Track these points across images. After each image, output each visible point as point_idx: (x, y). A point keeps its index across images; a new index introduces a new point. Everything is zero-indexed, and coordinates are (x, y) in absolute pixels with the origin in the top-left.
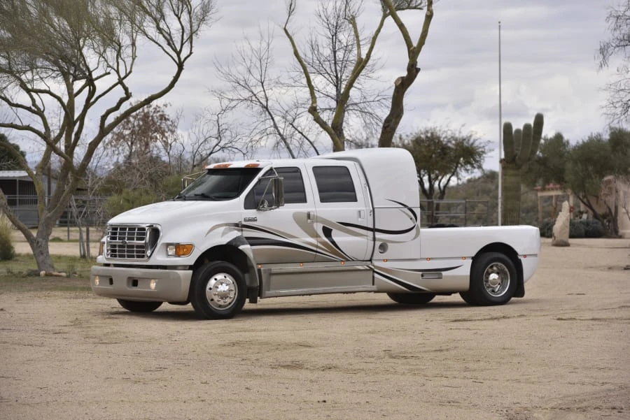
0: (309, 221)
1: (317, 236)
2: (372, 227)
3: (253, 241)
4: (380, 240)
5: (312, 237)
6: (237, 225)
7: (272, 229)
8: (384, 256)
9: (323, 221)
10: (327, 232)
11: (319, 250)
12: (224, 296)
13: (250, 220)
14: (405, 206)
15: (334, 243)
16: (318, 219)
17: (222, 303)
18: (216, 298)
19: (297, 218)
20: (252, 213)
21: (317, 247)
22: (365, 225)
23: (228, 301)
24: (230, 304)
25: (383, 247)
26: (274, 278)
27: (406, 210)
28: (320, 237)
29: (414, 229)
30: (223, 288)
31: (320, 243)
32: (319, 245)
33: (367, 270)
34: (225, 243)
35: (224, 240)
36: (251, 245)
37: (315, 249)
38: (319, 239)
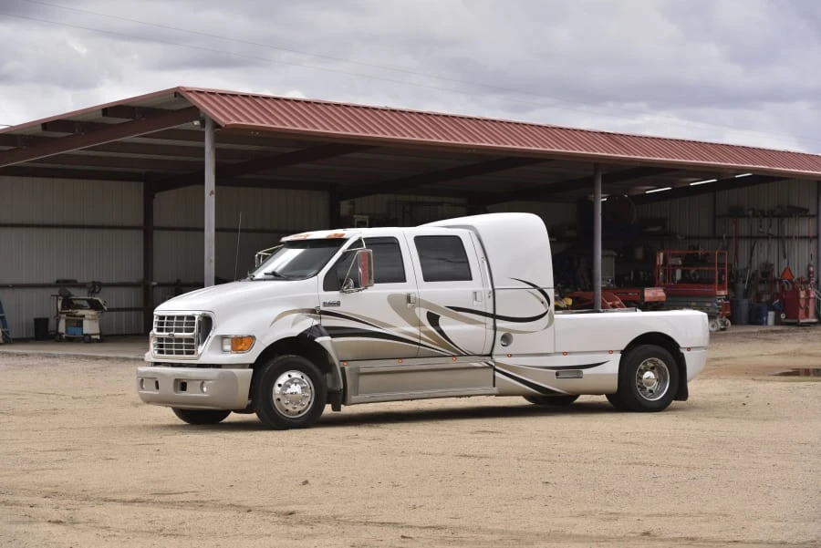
0: (409, 305)
1: (420, 324)
2: (491, 312)
3: (335, 332)
4: (502, 329)
5: (414, 325)
6: (313, 311)
7: (359, 316)
8: (509, 350)
9: (427, 305)
10: (433, 319)
11: (422, 342)
12: (295, 399)
13: (329, 305)
14: (535, 286)
15: (441, 332)
16: (420, 303)
19: (393, 300)
20: (334, 295)
21: (420, 338)
22: (483, 310)
23: (299, 408)
24: (300, 412)
25: (507, 339)
26: (362, 379)
27: (536, 291)
28: (423, 325)
29: (547, 316)
30: (295, 389)
31: (425, 333)
32: (423, 335)
33: (485, 367)
34: (296, 335)
35: (295, 331)
36: (333, 336)
37: (417, 341)
38: (423, 329)
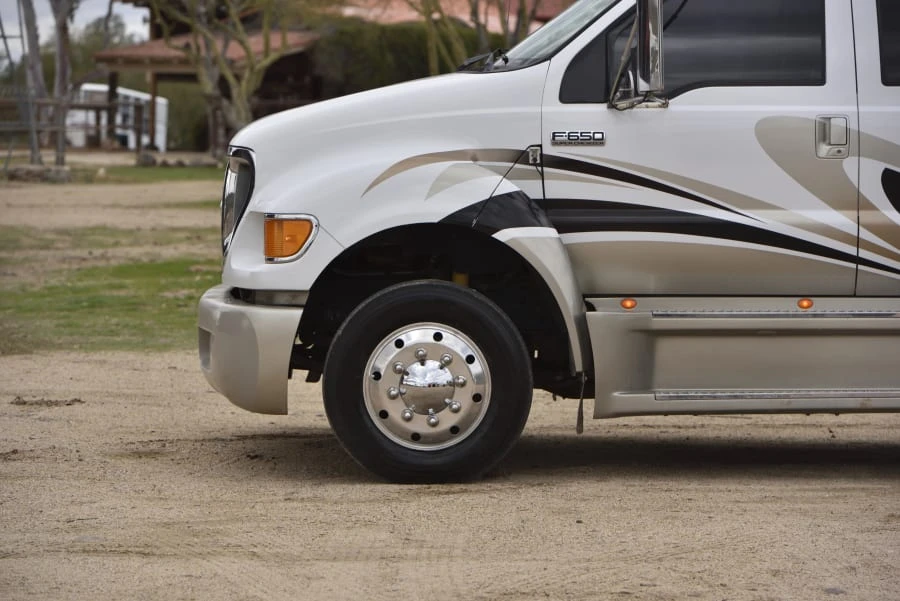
0: (824, 149)
1: (859, 204)
3: (567, 216)
5: (838, 204)
11: (864, 254)
12: (431, 401)
13: (574, 140)
16: (854, 142)
17: (420, 425)
18: (396, 411)
19: (773, 138)
20: (590, 116)
21: (858, 242)
23: (447, 419)
24: (455, 430)
26: (666, 349)
28: (871, 207)
30: (428, 374)
31: (873, 229)
32: (866, 235)
34: (436, 219)
35: (435, 209)
36: (562, 228)
37: (851, 250)
38: (867, 216)
